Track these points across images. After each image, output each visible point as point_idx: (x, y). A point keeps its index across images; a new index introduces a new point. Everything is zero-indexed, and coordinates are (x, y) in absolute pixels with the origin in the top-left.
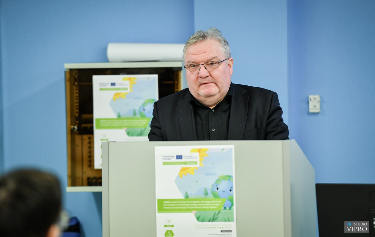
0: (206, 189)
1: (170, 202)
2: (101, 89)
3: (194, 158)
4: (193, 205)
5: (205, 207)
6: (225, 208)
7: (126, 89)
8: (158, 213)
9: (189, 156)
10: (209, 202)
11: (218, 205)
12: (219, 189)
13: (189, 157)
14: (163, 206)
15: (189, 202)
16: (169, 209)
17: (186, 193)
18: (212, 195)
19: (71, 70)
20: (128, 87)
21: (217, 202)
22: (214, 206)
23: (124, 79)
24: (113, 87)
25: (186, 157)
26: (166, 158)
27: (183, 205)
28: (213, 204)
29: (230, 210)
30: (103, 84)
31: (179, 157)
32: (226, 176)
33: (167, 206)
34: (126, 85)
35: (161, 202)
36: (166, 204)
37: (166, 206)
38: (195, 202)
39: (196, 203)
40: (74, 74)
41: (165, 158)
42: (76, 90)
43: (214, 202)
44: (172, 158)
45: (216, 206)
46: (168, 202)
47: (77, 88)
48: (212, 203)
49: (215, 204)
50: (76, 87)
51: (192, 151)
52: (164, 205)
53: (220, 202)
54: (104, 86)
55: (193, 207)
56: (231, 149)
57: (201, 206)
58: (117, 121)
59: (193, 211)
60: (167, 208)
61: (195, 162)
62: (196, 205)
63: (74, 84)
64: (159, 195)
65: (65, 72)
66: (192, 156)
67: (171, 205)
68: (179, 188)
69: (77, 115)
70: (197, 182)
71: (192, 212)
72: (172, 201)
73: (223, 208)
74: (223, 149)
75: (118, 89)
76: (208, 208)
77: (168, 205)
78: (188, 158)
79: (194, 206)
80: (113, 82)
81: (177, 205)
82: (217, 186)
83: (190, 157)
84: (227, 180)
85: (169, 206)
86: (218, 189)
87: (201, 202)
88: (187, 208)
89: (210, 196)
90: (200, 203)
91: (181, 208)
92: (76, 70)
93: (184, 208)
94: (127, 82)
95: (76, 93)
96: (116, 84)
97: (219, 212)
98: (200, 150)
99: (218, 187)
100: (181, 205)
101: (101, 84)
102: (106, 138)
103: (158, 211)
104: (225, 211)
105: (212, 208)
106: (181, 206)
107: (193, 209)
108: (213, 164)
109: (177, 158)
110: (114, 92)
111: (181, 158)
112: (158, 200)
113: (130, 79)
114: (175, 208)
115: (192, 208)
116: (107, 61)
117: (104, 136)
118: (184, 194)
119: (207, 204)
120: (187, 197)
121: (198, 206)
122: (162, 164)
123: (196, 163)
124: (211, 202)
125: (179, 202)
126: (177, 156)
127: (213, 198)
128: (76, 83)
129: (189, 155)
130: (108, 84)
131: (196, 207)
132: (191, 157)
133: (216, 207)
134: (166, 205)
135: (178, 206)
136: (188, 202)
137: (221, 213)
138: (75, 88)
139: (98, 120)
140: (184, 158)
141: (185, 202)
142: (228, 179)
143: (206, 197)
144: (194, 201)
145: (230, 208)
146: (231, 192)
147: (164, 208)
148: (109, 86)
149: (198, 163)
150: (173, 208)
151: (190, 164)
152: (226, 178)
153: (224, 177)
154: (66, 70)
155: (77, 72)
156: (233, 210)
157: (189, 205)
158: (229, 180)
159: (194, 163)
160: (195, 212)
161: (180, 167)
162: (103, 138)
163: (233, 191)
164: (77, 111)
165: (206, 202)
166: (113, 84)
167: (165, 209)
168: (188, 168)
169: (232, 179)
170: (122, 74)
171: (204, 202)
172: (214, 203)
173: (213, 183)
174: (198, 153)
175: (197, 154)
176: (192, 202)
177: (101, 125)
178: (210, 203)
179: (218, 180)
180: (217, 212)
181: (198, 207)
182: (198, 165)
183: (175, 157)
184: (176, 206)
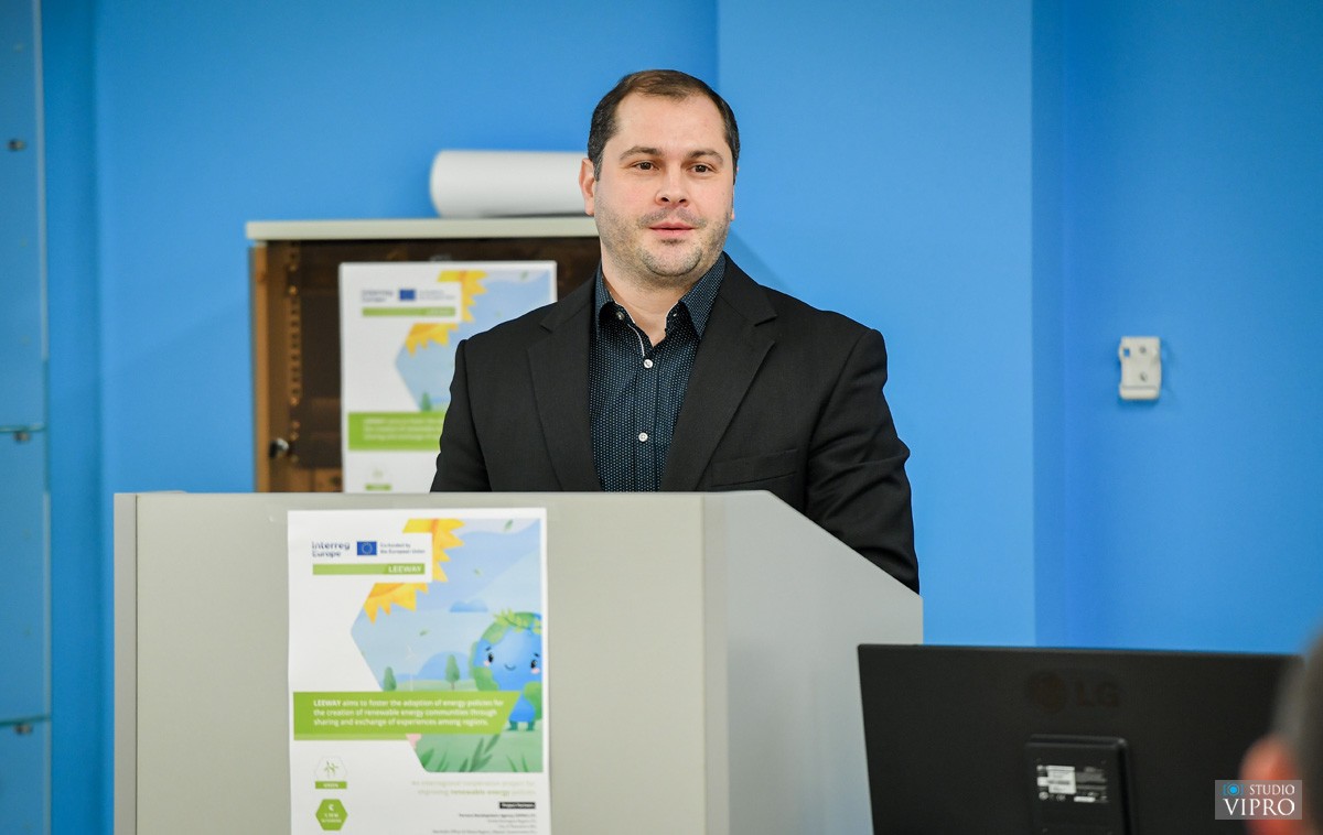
0: (452, 658)
1: (334, 703)
2: (367, 312)
3: (415, 552)
4: (411, 713)
5: (451, 722)
6: (514, 726)
7: (451, 311)
8: (295, 739)
9: (398, 545)
10: (461, 704)
11: (491, 713)
12: (495, 660)
13: (400, 549)
14: (316, 716)
15: (399, 703)
16: (333, 726)
17: (389, 671)
18: (472, 681)
19: (273, 245)
20: (457, 303)
21: (487, 703)
22: (479, 717)
23: (443, 277)
24: (407, 304)
25: (387, 549)
26: (325, 550)
27: (377, 713)
28: (474, 712)
29: (530, 733)
30: (375, 293)
31: (367, 548)
32: (517, 615)
33: (326, 717)
34: (450, 297)
35: (304, 700)
36: (320, 708)
37: (321, 718)
38: (416, 704)
39: (420, 708)
40: (287, 260)
41: (320, 551)
42: (293, 312)
43: (477, 703)
44: (343, 551)
45: (484, 717)
46: (329, 703)
47: (297, 307)
48: (472, 707)
49: (482, 713)
50: (294, 302)
51: (410, 527)
52: (316, 712)
53: (499, 703)
54: (378, 300)
55: (410, 722)
56: (537, 523)
57: (436, 718)
58: (420, 421)
59: (408, 736)
60: (324, 723)
61: (416, 565)
62: (419, 713)
63: (286, 294)
64: (301, 677)
65: (251, 252)
66: (408, 546)
67: (340, 713)
68: (363, 653)
69: (294, 401)
70: (423, 634)
71: (406, 739)
72: (342, 700)
73: (508, 725)
74: (510, 523)
75: (423, 312)
76: (458, 723)
77: (330, 713)
78: (394, 552)
79: (413, 717)
80: (407, 286)
81: (359, 713)
82: (488, 649)
83: (402, 548)
84: (523, 627)
85: (333, 718)
86: (491, 659)
87: (438, 703)
88: (391, 722)
89: (467, 683)
90: (431, 708)
91: (372, 723)
92: (294, 243)
93: (381, 723)
94: (453, 289)
95: (294, 324)
96: (418, 295)
97: (495, 738)
98: (433, 525)
99: (493, 652)
100: (369, 713)
101: (369, 294)
102: (384, 480)
103: (296, 732)
104: (513, 733)
105: (470, 723)
106: (374, 717)
107: (409, 726)
108: (476, 572)
109: (360, 553)
110: (408, 323)
111: (374, 553)
112: (296, 695)
113: (462, 276)
114: (350, 722)
115: (405, 723)
116: (430, 212)
117: (378, 474)
118: (382, 676)
119: (456, 712)
120: (390, 684)
121: (425, 717)
122: (311, 570)
123: (421, 569)
124: (470, 703)
125: (364, 703)
126: (360, 544)
127: (476, 690)
128: (293, 290)
129: (400, 543)
130: (389, 293)
131: (419, 722)
132: (405, 549)
133: (485, 722)
134: (322, 713)
135: (363, 717)
136: (393, 703)
137: (499, 742)
138: (288, 306)
139: (358, 418)
140: (382, 552)
141: (384, 703)
142: (526, 624)
143: (453, 688)
144: (414, 700)
145: (531, 727)
146: (535, 671)
147: (317, 722)
148: (394, 302)
149: (428, 568)
150: (343, 723)
151: (404, 573)
152: (519, 621)
153: (511, 619)
154: (256, 245)
155: (296, 250)
156: (541, 732)
157: (397, 713)
158: (529, 629)
159: (414, 569)
160: (418, 737)
161: (368, 582)
162: (372, 481)
163: (540, 668)
164: (297, 386)
165: (453, 703)
166: (407, 295)
167: (320, 727)
168: (394, 587)
169: (540, 627)
170: (438, 260)
171: (445, 703)
172: (477, 708)
173: (477, 638)
174: (429, 535)
175: (424, 540)
176: (406, 704)
177: (368, 437)
178: (466, 708)
179: (493, 628)
180: (487, 739)
181: (425, 722)
182: (427, 578)
183: (354, 548)
184: (355, 717)
